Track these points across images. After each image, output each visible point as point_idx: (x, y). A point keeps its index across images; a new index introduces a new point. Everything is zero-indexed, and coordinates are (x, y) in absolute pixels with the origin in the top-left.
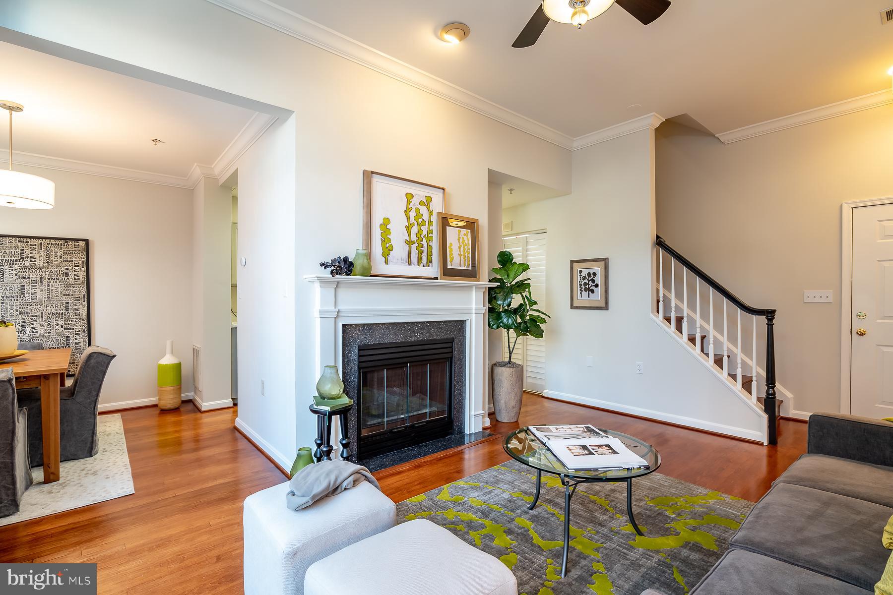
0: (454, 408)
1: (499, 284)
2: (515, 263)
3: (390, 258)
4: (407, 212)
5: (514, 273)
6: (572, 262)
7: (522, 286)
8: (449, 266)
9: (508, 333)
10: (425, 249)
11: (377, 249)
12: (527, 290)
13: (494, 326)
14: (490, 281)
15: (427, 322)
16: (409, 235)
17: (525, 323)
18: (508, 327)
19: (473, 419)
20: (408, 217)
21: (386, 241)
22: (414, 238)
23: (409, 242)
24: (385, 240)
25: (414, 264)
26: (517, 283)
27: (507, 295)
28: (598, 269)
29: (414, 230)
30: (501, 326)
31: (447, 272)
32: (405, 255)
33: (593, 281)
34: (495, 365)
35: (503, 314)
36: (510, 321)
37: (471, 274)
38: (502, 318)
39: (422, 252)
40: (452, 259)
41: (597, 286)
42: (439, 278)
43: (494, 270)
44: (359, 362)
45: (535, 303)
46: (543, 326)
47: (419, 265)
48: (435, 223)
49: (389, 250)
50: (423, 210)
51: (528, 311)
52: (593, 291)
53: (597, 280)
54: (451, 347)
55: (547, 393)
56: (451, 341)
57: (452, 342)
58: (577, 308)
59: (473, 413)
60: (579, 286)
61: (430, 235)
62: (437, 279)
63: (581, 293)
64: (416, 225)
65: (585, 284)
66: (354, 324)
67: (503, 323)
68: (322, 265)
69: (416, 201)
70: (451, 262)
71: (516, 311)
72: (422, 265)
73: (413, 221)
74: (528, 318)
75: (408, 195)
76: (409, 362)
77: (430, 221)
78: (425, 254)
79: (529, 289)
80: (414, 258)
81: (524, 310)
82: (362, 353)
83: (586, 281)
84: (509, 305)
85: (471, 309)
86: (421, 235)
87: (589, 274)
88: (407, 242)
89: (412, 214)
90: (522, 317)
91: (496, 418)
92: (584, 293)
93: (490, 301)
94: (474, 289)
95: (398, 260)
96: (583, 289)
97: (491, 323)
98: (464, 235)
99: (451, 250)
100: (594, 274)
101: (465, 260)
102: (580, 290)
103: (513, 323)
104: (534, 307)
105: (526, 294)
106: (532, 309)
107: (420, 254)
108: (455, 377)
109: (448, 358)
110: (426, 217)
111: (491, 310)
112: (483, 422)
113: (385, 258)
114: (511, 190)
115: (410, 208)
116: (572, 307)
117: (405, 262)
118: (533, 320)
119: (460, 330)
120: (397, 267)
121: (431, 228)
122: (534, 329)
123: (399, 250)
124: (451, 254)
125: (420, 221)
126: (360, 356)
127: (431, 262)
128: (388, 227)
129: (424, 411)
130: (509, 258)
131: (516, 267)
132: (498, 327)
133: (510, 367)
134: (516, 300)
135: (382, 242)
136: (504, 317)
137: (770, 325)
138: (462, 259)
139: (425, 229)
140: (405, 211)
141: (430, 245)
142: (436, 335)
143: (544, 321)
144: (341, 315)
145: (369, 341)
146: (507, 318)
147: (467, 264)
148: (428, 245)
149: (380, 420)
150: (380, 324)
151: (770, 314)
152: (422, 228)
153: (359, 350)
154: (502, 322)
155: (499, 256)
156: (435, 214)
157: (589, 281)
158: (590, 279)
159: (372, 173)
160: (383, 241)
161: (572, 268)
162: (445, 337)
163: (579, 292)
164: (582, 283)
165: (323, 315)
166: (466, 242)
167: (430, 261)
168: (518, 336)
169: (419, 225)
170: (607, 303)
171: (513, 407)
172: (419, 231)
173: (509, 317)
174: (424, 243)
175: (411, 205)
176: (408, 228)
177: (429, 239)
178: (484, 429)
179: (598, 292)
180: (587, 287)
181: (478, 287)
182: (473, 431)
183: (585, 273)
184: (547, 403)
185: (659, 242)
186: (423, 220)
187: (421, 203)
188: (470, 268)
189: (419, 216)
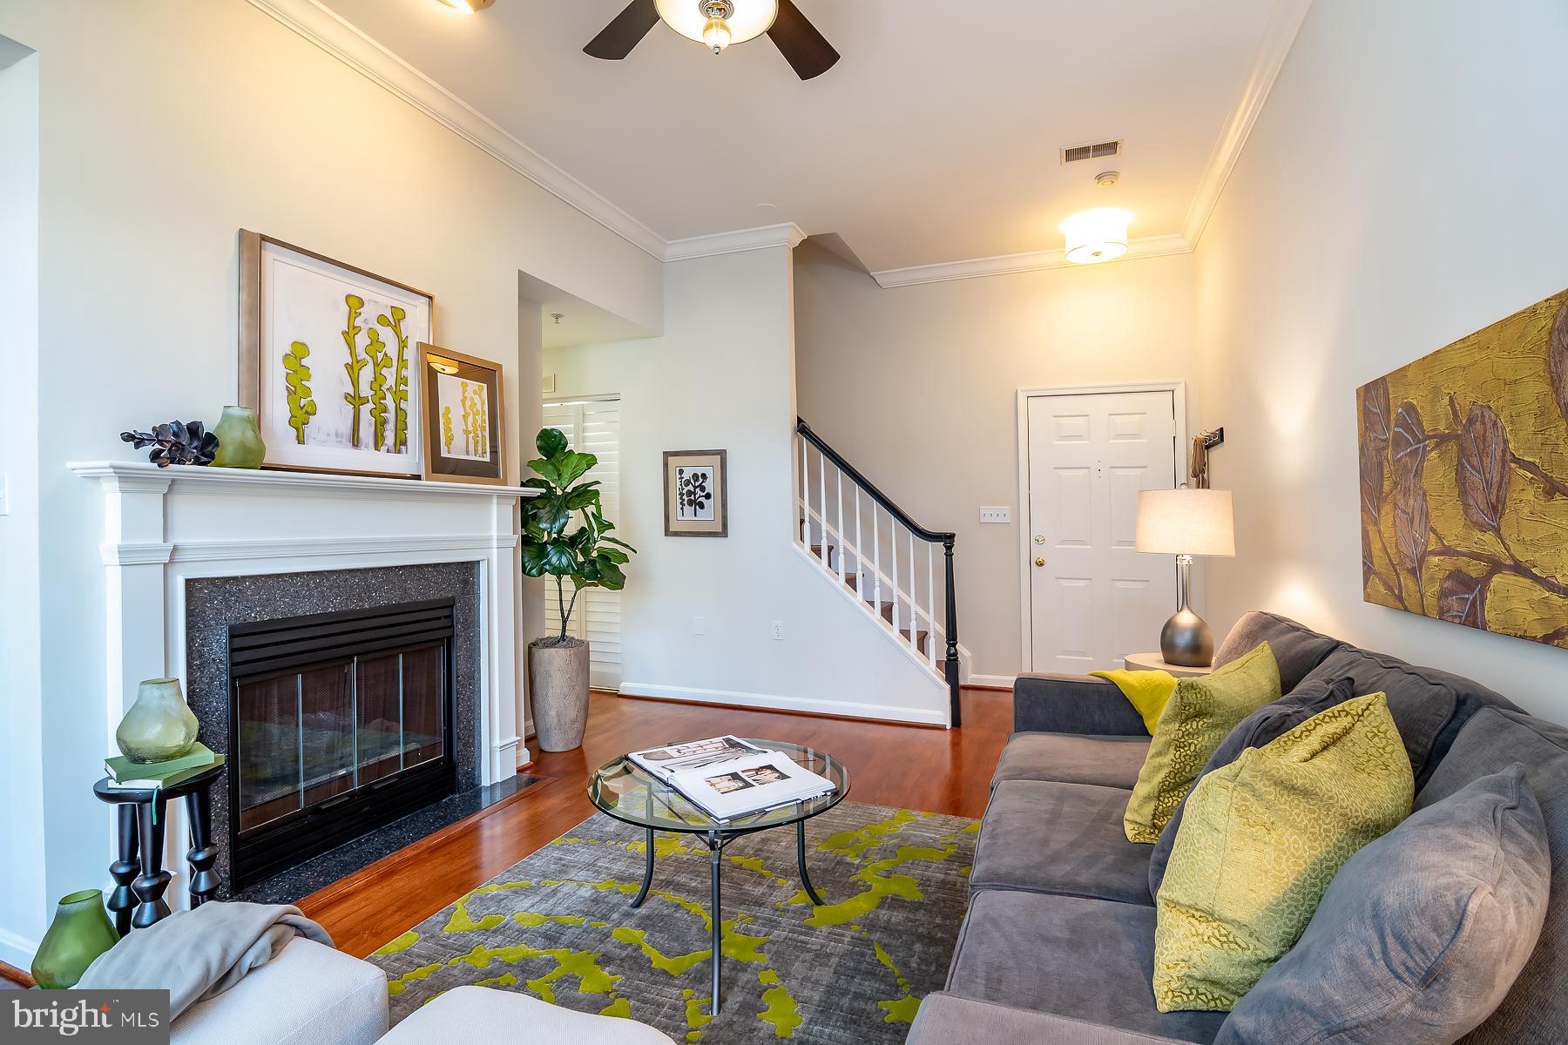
0: (459, 738)
1: (544, 490)
2: (571, 451)
3: (308, 430)
4: (349, 335)
5: (570, 471)
6: (667, 454)
7: (585, 495)
8: (444, 454)
9: (559, 584)
10: (391, 416)
11: (277, 409)
12: (593, 501)
13: (534, 571)
14: (523, 485)
15: (396, 567)
16: (355, 383)
17: (592, 562)
18: (559, 572)
19: (497, 756)
20: (351, 347)
21: (300, 393)
22: (365, 391)
23: (354, 398)
24: (297, 390)
25: (366, 447)
26: (575, 489)
27: (558, 511)
28: (710, 468)
29: (367, 375)
30: (546, 570)
31: (440, 465)
32: (346, 426)
33: (703, 489)
34: (535, 644)
35: (549, 548)
36: (564, 560)
37: (488, 471)
38: (548, 554)
39: (385, 422)
40: (450, 440)
41: (708, 496)
42: (423, 476)
43: (531, 464)
44: (233, 665)
45: (611, 526)
46: (622, 567)
47: (377, 448)
48: (411, 365)
49: (307, 413)
50: (386, 334)
51: (595, 542)
52: (702, 506)
53: (710, 486)
54: (450, 617)
55: (627, 687)
56: (449, 604)
57: (452, 607)
58: (676, 534)
59: (497, 743)
60: (678, 497)
61: (402, 387)
62: (418, 477)
63: (682, 509)
64: (370, 365)
65: (689, 493)
66: (217, 579)
67: (550, 565)
68: (128, 437)
69: (369, 314)
70: (448, 444)
71: (573, 541)
72: (384, 448)
73: (362, 355)
74: (595, 554)
75: (350, 300)
76: (358, 654)
77: (401, 358)
78: (390, 427)
79: (598, 500)
80: (366, 432)
81: (588, 539)
82: (239, 643)
83: (690, 488)
84: (561, 531)
85: (489, 539)
86: (381, 386)
87: (695, 476)
88: (349, 399)
89: (362, 341)
90: (585, 552)
91: (539, 746)
92: (686, 507)
93: (524, 525)
94: (495, 500)
95: (328, 435)
96: (685, 502)
97: (527, 564)
98: (475, 391)
99: (448, 421)
100: (704, 476)
101: (476, 443)
102: (681, 503)
103: (569, 565)
104: (608, 534)
105: (591, 509)
106: (603, 538)
107: (380, 426)
108: (458, 677)
109: (443, 638)
110: (392, 349)
111: (526, 541)
112: (518, 758)
113: (297, 429)
114: (557, 317)
115: (354, 327)
116: (668, 532)
117: (345, 442)
118: (604, 557)
119: (466, 582)
120: (326, 450)
121: (404, 372)
122: (608, 573)
123: (331, 415)
124: (448, 429)
125: (380, 356)
126: (232, 650)
127: (404, 443)
128: (304, 362)
129: (393, 754)
130: (560, 443)
131: (574, 461)
132: (541, 572)
133: (565, 647)
134: (574, 522)
135: (289, 394)
136: (552, 553)
137: (949, 555)
138: (471, 440)
139: (390, 376)
140: (345, 333)
141: (401, 409)
142: (417, 593)
143: (625, 559)
144: (179, 557)
145: (258, 615)
146: (558, 554)
147: (480, 452)
148: (398, 409)
149: (287, 789)
150: (287, 574)
151: (948, 539)
152: (384, 371)
153: (232, 637)
154: (549, 563)
155: (539, 437)
156: (412, 344)
157: (695, 487)
158: (697, 484)
159: (264, 238)
160: (291, 393)
161: (666, 465)
162: (437, 597)
163: (679, 506)
164: (684, 492)
165: (130, 558)
166: (479, 406)
167: (400, 444)
168: (578, 588)
169: (376, 364)
170: (725, 525)
171: (573, 722)
172: (378, 379)
173: (562, 553)
174: (389, 402)
175: (358, 322)
176: (353, 369)
177: (400, 397)
178: (520, 771)
179: (710, 506)
180: (692, 497)
181: (502, 497)
182: (498, 779)
183: (687, 475)
184: (627, 706)
185: (802, 429)
186: (386, 354)
187: (382, 319)
188: (487, 459)
189: (377, 346)
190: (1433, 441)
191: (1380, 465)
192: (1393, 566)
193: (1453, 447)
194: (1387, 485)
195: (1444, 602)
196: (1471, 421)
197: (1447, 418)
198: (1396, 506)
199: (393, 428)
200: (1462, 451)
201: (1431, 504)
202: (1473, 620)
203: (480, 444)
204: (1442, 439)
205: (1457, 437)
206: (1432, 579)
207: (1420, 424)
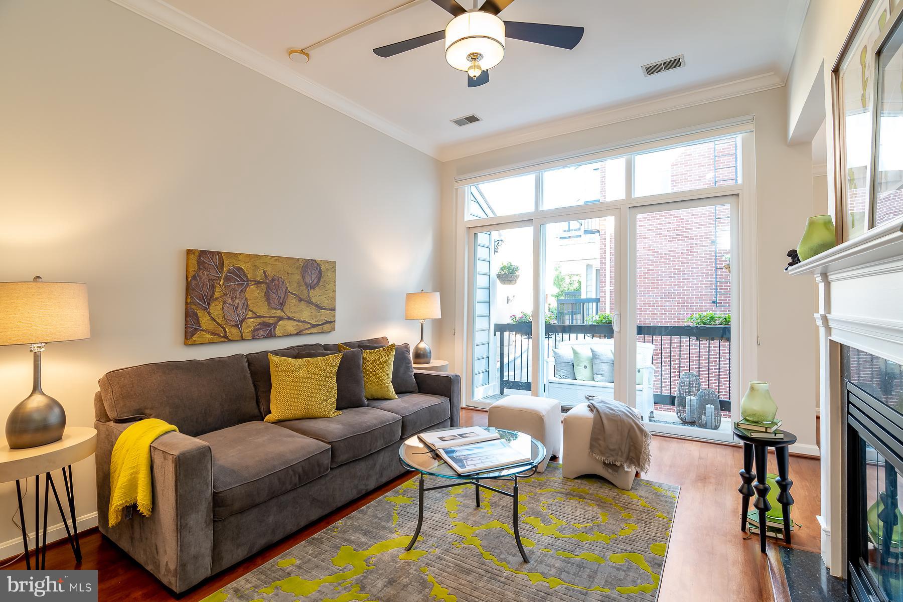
190: (253, 283)
191: (213, 286)
192: (221, 326)
193: (264, 286)
194: (217, 295)
195: (256, 333)
196: (273, 280)
197: (261, 276)
198: (224, 302)
200: (268, 287)
201: (250, 302)
202: (271, 335)
204: (258, 283)
205: (266, 283)
206: (249, 327)
207: (246, 275)
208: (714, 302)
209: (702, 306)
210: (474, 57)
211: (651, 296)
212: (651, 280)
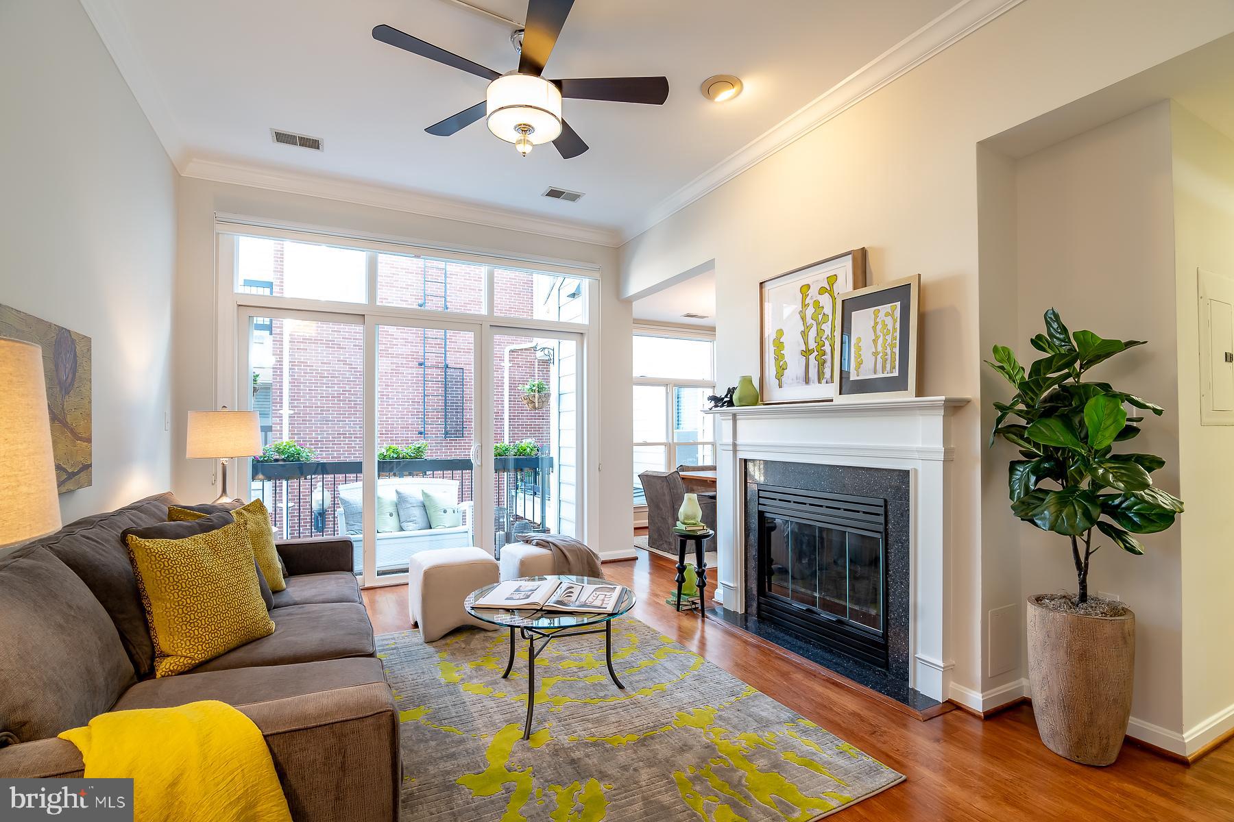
3: (784, 379)
4: (802, 313)
8: (853, 377)
10: (828, 356)
11: (771, 371)
16: (806, 342)
20: (803, 320)
22: (811, 345)
23: (806, 352)
24: (779, 357)
25: (812, 382)
29: (812, 334)
31: (848, 385)
32: (803, 371)
39: (825, 362)
40: (859, 364)
47: (820, 381)
49: (782, 369)
50: (825, 299)
54: (882, 515)
57: (883, 507)
61: (835, 333)
64: (815, 326)
69: (814, 292)
70: (858, 369)
72: (824, 381)
73: (809, 322)
75: (805, 289)
77: (835, 312)
78: (828, 365)
80: (814, 372)
86: (821, 338)
88: (804, 353)
89: (810, 311)
95: (793, 379)
98: (887, 314)
101: (885, 361)
107: (821, 366)
110: (828, 310)
113: (778, 380)
115: (806, 306)
117: (801, 381)
119: (898, 488)
120: (794, 391)
123: (795, 366)
124: (859, 356)
125: (820, 317)
128: (781, 340)
135: (776, 361)
138: (879, 360)
139: (828, 328)
140: (800, 312)
144: (738, 448)
147: (888, 366)
148: (833, 350)
152: (823, 327)
159: (762, 283)
166: (890, 327)
169: (818, 324)
172: (819, 333)
174: (828, 347)
175: (808, 301)
176: (805, 334)
177: (834, 340)
182: (918, 688)
186: (824, 314)
187: (822, 291)
188: (896, 374)
189: (818, 311)
199: (830, 365)
203: (889, 361)
208: (421, 433)
209: (408, 437)
210: (525, 129)
211: (347, 424)
212: (347, 404)
